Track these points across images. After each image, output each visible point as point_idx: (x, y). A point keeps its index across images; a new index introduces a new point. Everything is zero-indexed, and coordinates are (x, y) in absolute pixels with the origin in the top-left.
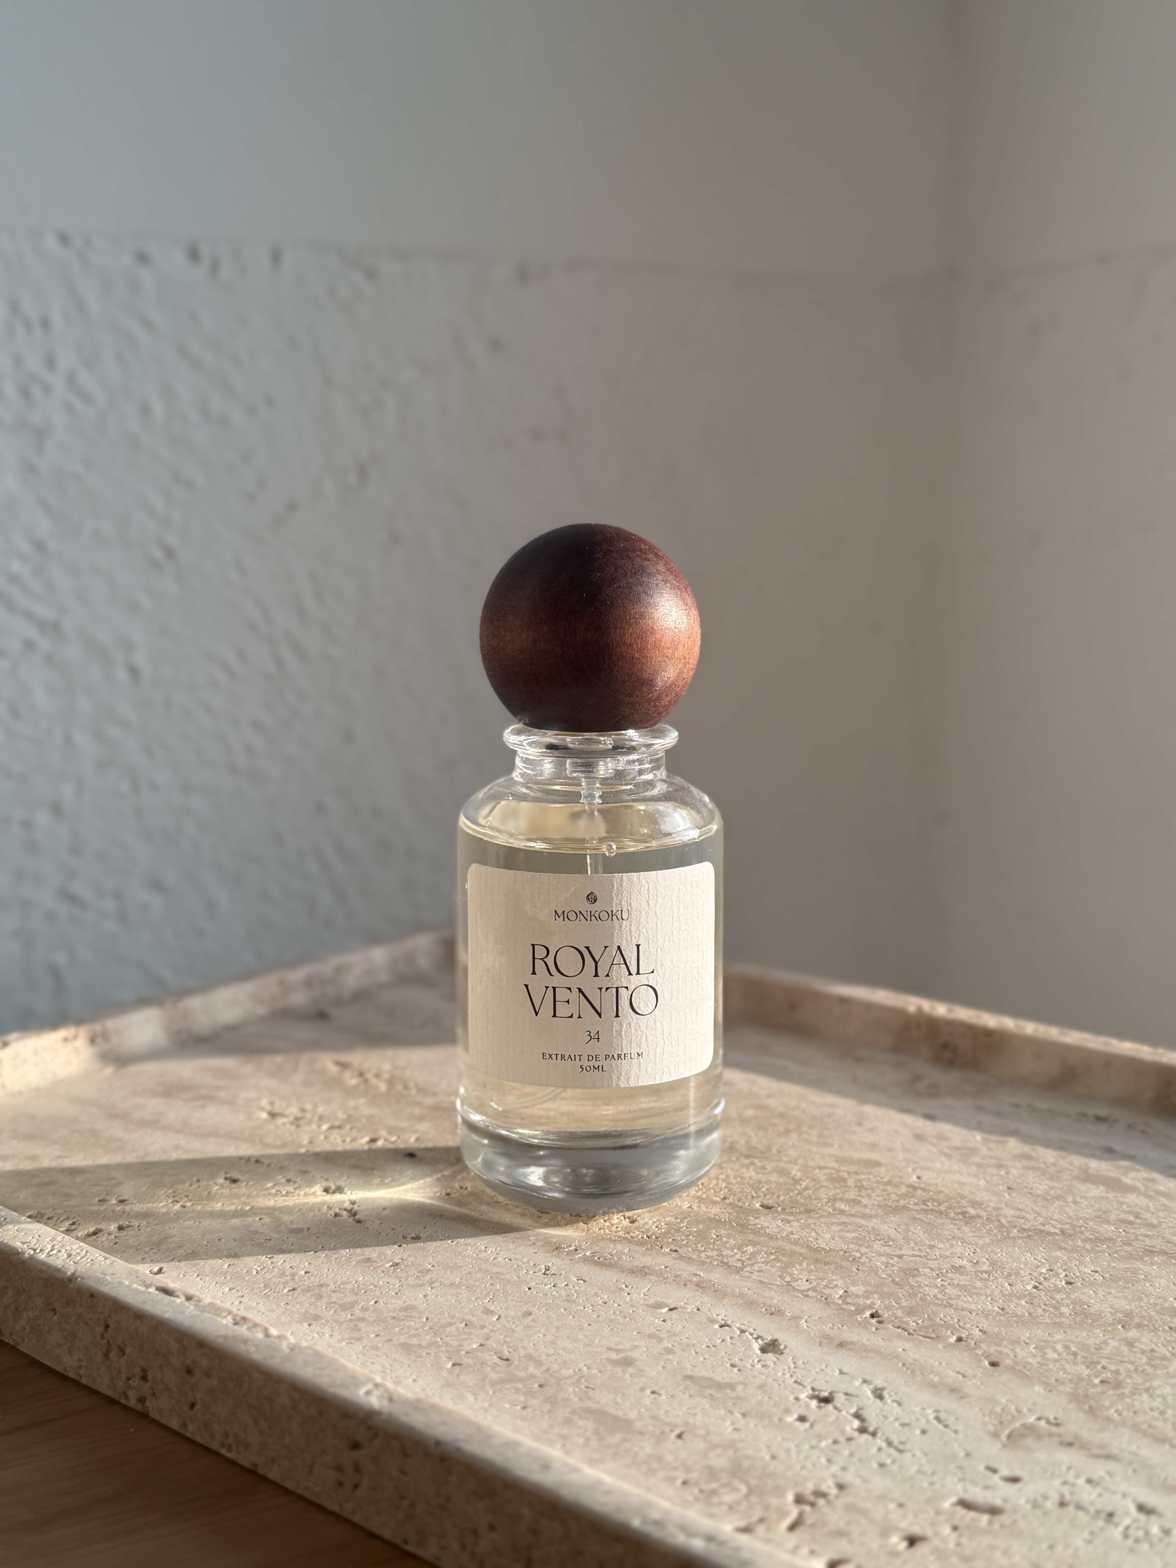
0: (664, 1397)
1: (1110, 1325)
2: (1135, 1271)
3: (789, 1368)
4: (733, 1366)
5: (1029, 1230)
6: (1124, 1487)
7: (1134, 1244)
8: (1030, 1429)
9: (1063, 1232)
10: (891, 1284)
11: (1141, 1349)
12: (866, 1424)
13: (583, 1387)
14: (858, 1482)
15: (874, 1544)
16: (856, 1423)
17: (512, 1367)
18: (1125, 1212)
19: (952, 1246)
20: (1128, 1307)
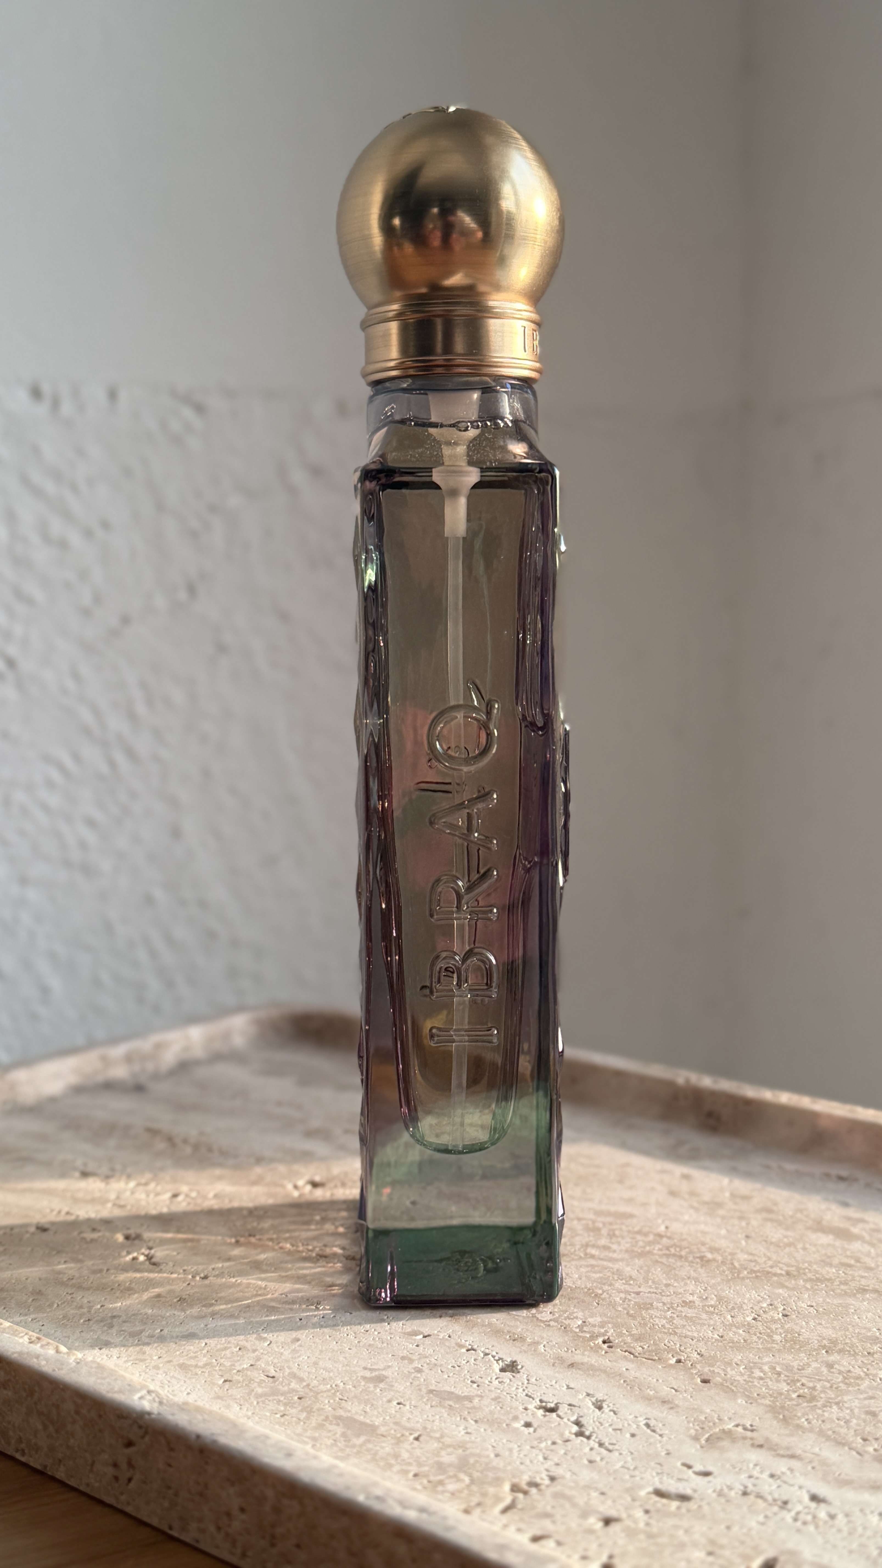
0: (408, 1407)
1: (815, 1350)
2: (847, 1306)
3: (523, 1384)
4: (473, 1382)
5: (759, 1271)
6: (801, 1480)
7: (850, 1283)
8: (728, 1433)
9: (788, 1273)
10: (625, 1316)
11: (839, 1370)
12: (583, 1429)
13: (337, 1399)
14: (568, 1475)
15: (574, 1523)
16: (575, 1428)
17: (277, 1383)
18: (847, 1257)
19: (686, 1284)
20: (834, 1336)
